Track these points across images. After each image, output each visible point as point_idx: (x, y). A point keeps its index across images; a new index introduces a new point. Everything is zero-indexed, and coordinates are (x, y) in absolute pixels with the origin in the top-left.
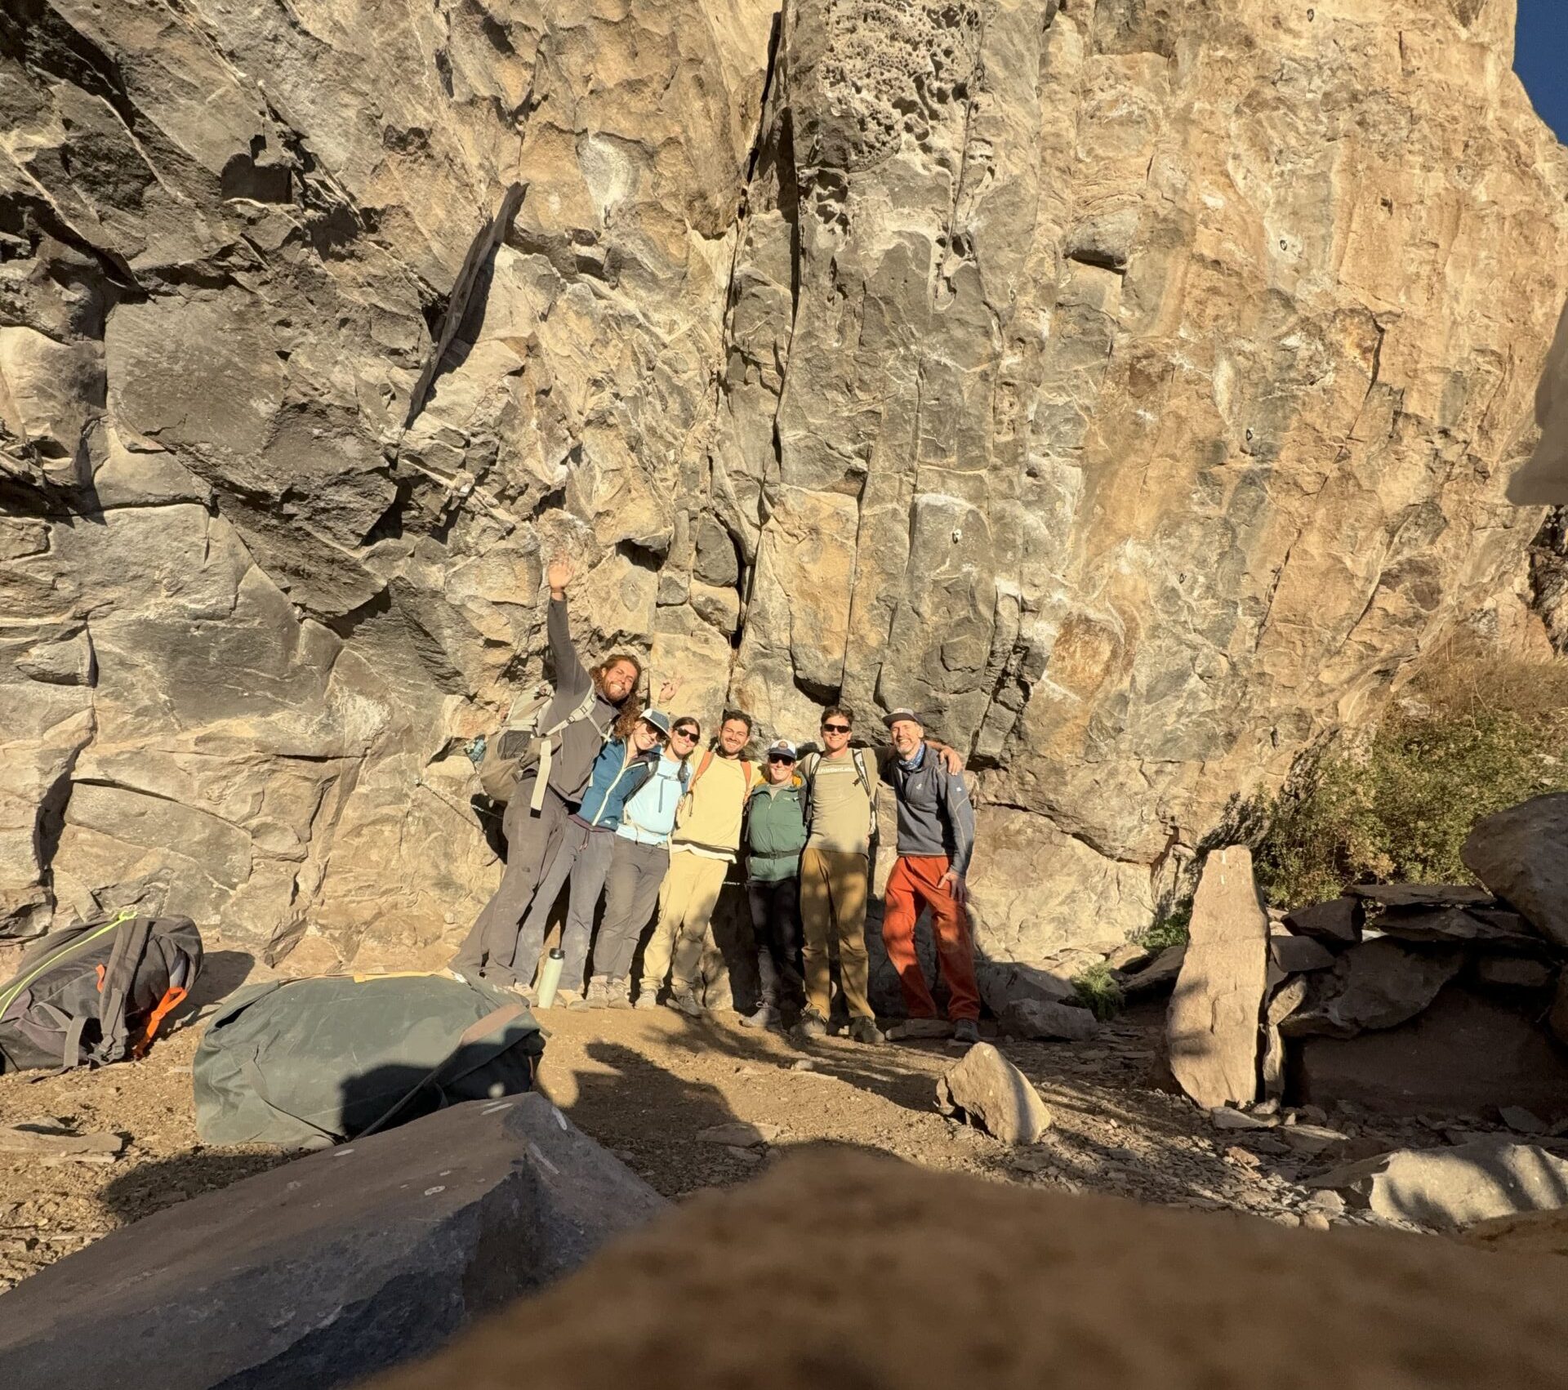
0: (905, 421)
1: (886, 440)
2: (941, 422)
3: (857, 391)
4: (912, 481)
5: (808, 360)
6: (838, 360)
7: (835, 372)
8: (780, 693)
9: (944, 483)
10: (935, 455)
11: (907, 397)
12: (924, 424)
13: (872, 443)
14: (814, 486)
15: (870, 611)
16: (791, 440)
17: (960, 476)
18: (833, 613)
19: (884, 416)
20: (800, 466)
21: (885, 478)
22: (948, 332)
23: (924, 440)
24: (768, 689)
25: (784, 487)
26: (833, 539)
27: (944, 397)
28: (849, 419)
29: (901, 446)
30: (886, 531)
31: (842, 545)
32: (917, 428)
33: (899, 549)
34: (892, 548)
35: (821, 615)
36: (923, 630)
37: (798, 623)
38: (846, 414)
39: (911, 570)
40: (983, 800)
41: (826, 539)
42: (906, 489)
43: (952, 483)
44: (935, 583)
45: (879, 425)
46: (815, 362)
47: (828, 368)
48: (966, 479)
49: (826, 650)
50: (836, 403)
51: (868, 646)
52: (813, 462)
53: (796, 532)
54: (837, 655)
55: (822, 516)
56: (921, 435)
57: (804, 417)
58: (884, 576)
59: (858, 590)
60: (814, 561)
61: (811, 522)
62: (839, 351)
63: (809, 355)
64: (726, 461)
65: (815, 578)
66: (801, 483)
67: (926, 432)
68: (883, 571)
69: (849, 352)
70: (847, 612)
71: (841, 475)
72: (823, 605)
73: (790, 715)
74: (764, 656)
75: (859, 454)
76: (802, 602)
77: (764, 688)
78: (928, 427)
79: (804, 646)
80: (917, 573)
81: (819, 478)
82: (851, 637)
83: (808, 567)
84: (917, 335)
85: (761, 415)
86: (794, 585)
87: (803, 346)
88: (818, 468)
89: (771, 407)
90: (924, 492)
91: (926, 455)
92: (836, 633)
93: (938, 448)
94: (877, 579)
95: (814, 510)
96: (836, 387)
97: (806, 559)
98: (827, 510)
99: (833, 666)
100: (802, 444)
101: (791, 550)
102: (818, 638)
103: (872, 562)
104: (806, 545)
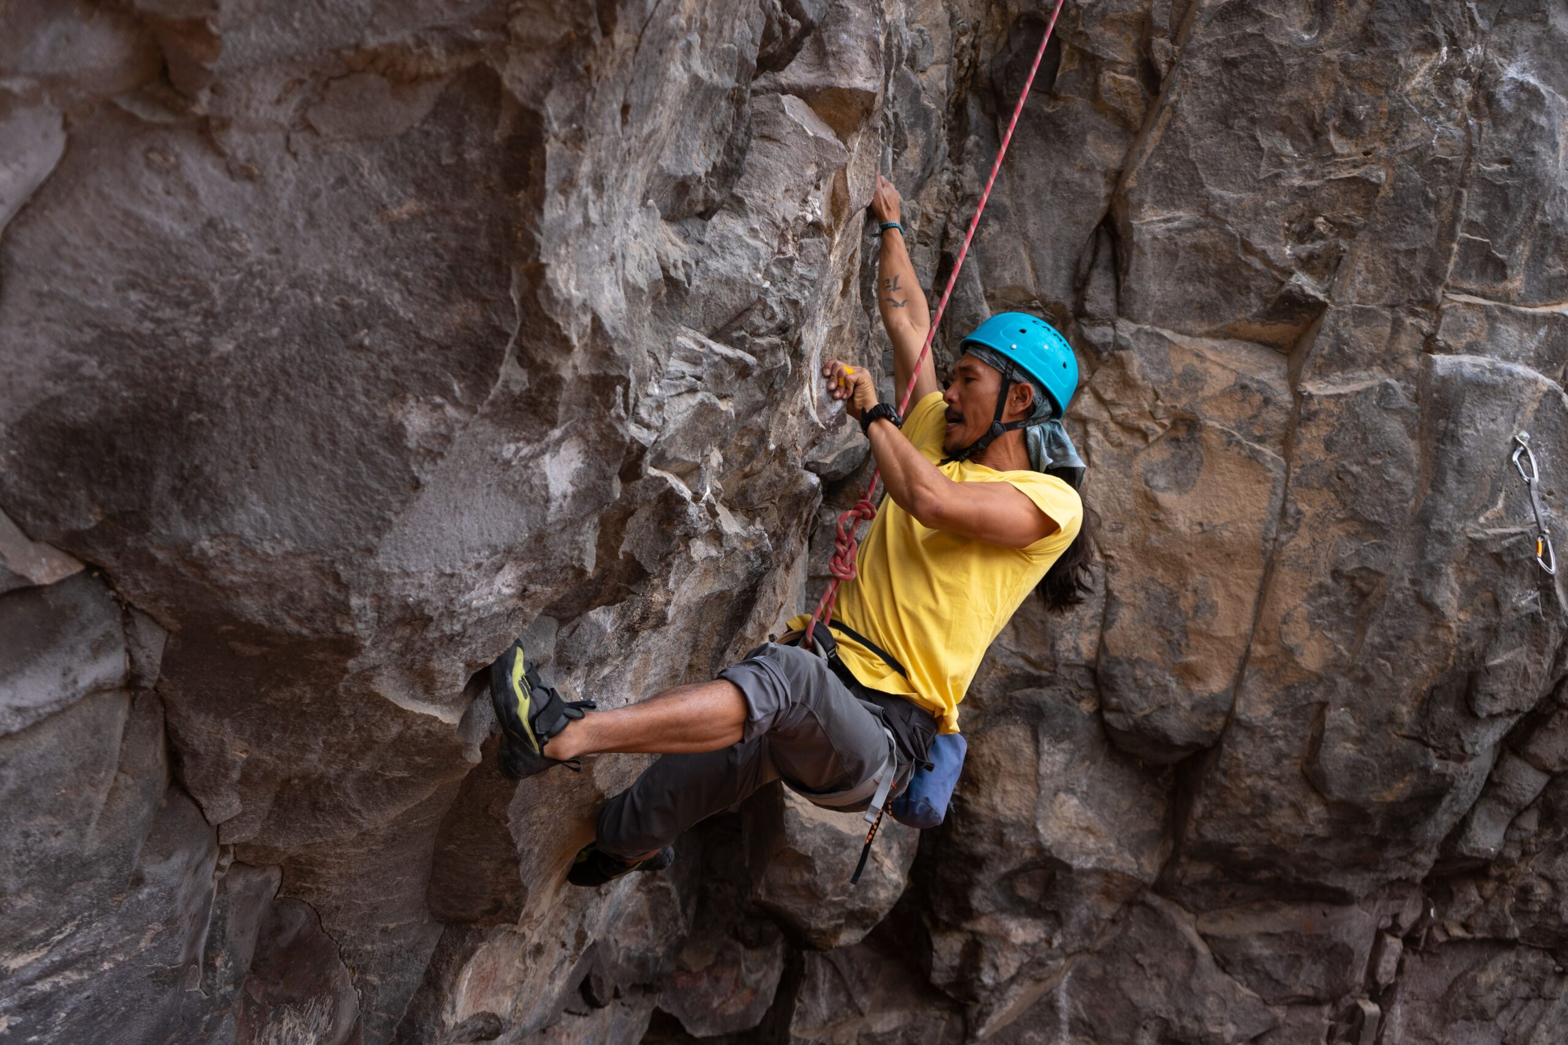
0: (1428, 202)
1: (1377, 238)
2: (1506, 207)
3: (1332, 137)
4: (1426, 326)
5: (1230, 64)
6: (1305, 70)
7: (1292, 93)
8: (1060, 758)
9: (1493, 331)
10: (1482, 272)
11: (1442, 154)
12: (1471, 210)
13: (1344, 245)
14: (1190, 324)
15: (1311, 598)
16: (1159, 229)
17: (1525, 316)
18: (1218, 597)
19: (1386, 192)
20: (1169, 285)
21: (1362, 316)
22: (1544, 21)
23: (1466, 244)
24: (1038, 753)
25: (1126, 328)
26: (1230, 441)
27: (1521, 158)
28: (1302, 192)
29: (1411, 253)
30: (1364, 432)
31: (1254, 457)
32: (1455, 218)
33: (1394, 472)
34: (1379, 471)
35: (1186, 602)
36: (1433, 640)
37: (1125, 616)
38: (1297, 182)
39: (1423, 519)
40: (1441, 938)
41: (1213, 440)
42: (1405, 343)
43: (1510, 333)
44: (1476, 545)
45: (1367, 211)
46: (1245, 69)
47: (1278, 84)
48: (1534, 322)
49: (1188, 673)
50: (1277, 158)
51: (1298, 667)
52: (1198, 276)
53: (1143, 424)
54: (1217, 683)
55: (1208, 392)
56: (1461, 234)
57: (1196, 183)
58: (1354, 527)
59: (1289, 551)
60: (1181, 486)
61: (1182, 403)
62: (1309, 52)
63: (1232, 54)
64: (988, 266)
65: (1182, 524)
66: (1161, 319)
67: (1471, 226)
68: (1354, 516)
69: (1332, 54)
70: (1250, 597)
71: (1256, 305)
72: (1196, 578)
73: (1075, 801)
74: (1033, 681)
75: (1307, 263)
76: (1141, 572)
77: (1028, 750)
78: (1478, 216)
79: (1134, 663)
80: (1435, 525)
81: (1206, 310)
82: (1259, 650)
83: (1167, 498)
84: (1481, 24)
85: (1088, 170)
86: (1125, 535)
87: (1219, 32)
88: (1207, 291)
89: (1110, 155)
90: (1448, 350)
91: (1462, 272)
92: (1222, 640)
93: (1489, 258)
94: (1335, 531)
95: (1191, 380)
96: (1285, 127)
97: (1160, 481)
98: (1219, 379)
99: (1208, 706)
100: (1187, 239)
101: (1125, 461)
102: (1174, 647)
103: (1328, 496)
104: (1159, 454)
